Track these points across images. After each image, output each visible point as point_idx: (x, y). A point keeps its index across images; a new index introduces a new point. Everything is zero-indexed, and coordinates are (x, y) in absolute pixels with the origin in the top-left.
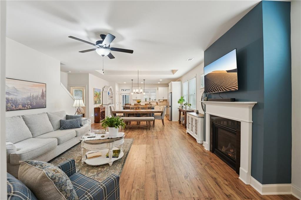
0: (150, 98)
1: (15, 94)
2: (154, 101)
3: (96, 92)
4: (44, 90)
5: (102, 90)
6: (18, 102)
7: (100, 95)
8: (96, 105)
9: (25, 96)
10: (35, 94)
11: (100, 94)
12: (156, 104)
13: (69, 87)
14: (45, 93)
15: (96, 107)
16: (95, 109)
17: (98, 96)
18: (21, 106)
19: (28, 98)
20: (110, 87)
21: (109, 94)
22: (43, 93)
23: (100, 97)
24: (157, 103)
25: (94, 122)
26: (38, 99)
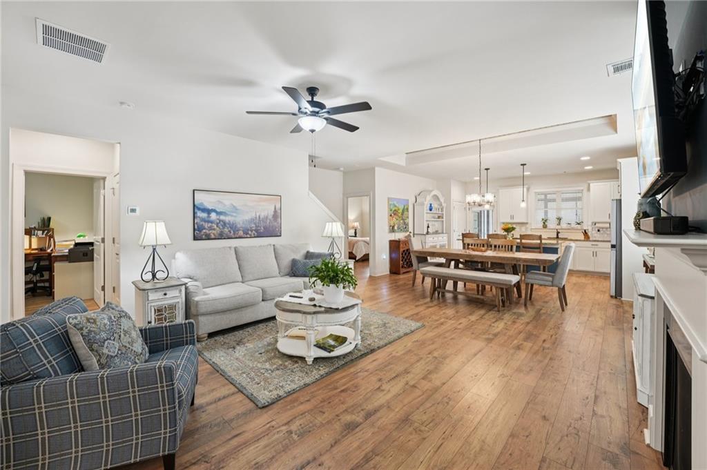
0: (559, 219)
1: (234, 214)
2: (574, 225)
3: (396, 206)
4: (278, 206)
5: (412, 200)
6: (239, 226)
7: (406, 213)
8: (393, 234)
9: (247, 217)
10: (263, 215)
11: (407, 209)
12: (582, 237)
13: (345, 199)
14: (279, 211)
15: (393, 239)
16: (391, 242)
17: (400, 215)
18: (242, 233)
19: (252, 220)
20: (433, 193)
21: (431, 210)
22: (275, 211)
23: (408, 217)
24: (585, 233)
25: (388, 270)
26: (268, 221)
